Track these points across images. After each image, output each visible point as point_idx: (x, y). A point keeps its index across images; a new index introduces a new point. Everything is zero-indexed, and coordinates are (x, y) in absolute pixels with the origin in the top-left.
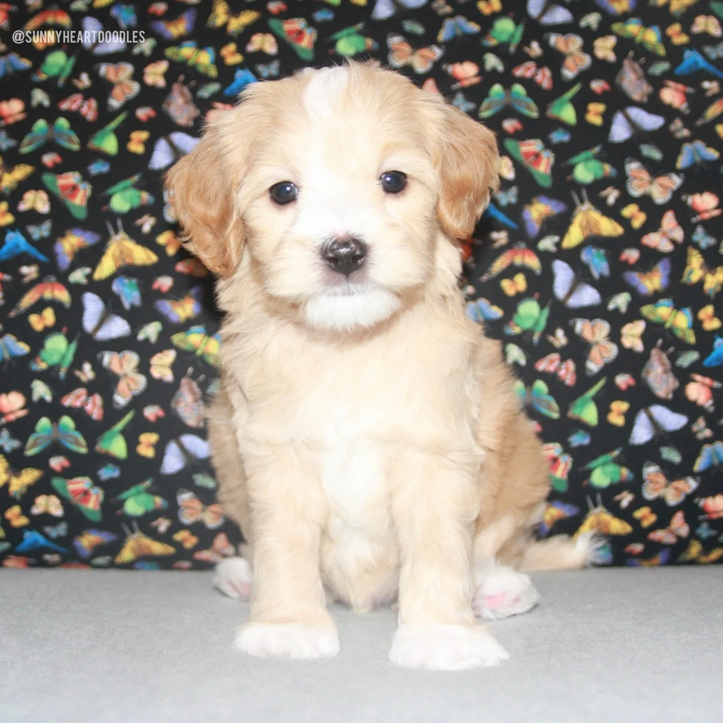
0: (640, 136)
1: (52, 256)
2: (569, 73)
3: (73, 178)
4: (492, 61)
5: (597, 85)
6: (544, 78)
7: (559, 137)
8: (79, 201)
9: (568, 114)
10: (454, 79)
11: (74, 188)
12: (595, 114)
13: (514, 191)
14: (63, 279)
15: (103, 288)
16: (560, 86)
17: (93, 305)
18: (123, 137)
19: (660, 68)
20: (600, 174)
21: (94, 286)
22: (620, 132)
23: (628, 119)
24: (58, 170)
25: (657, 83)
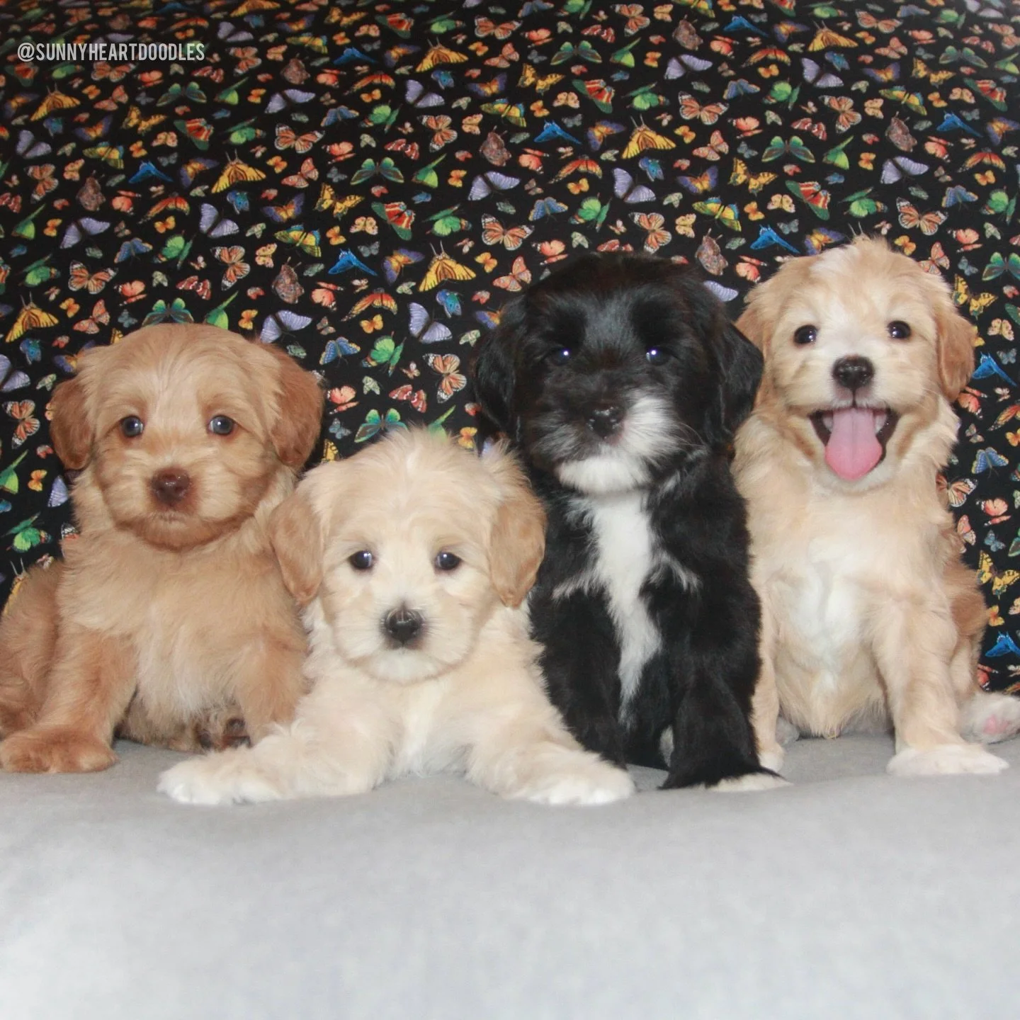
0: (907, 180)
1: (382, 272)
2: (842, 128)
3: (400, 206)
4: (771, 117)
5: (867, 138)
6: (820, 131)
7: (834, 179)
8: (404, 227)
9: (842, 161)
10: (739, 131)
11: (400, 214)
12: (866, 161)
13: (795, 223)
14: (391, 291)
15: (427, 299)
16: (834, 138)
17: (418, 314)
18: (443, 174)
19: (924, 125)
20: (873, 210)
21: (418, 297)
22: (890, 176)
23: (897, 166)
24: (385, 199)
25: (922, 137)
